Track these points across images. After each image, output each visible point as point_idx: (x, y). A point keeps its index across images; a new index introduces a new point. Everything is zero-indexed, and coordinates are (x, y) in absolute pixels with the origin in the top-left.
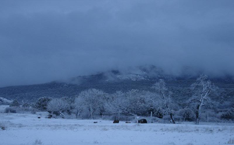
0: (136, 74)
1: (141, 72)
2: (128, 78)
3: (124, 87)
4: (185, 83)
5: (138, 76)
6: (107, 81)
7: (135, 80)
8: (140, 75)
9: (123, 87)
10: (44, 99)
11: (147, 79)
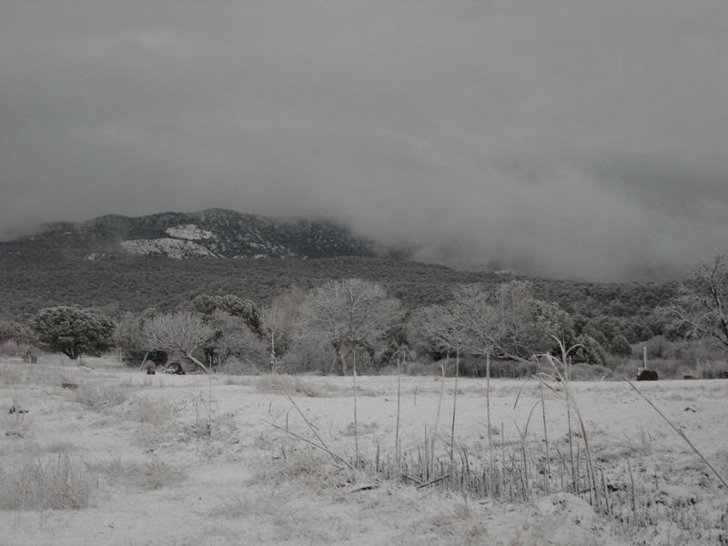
0: (183, 239)
1: (198, 231)
2: (157, 250)
3: (150, 279)
4: (338, 268)
5: (190, 243)
6: (90, 258)
7: (179, 257)
8: (194, 241)
9: (147, 278)
10: (59, 313)
11: (215, 254)
